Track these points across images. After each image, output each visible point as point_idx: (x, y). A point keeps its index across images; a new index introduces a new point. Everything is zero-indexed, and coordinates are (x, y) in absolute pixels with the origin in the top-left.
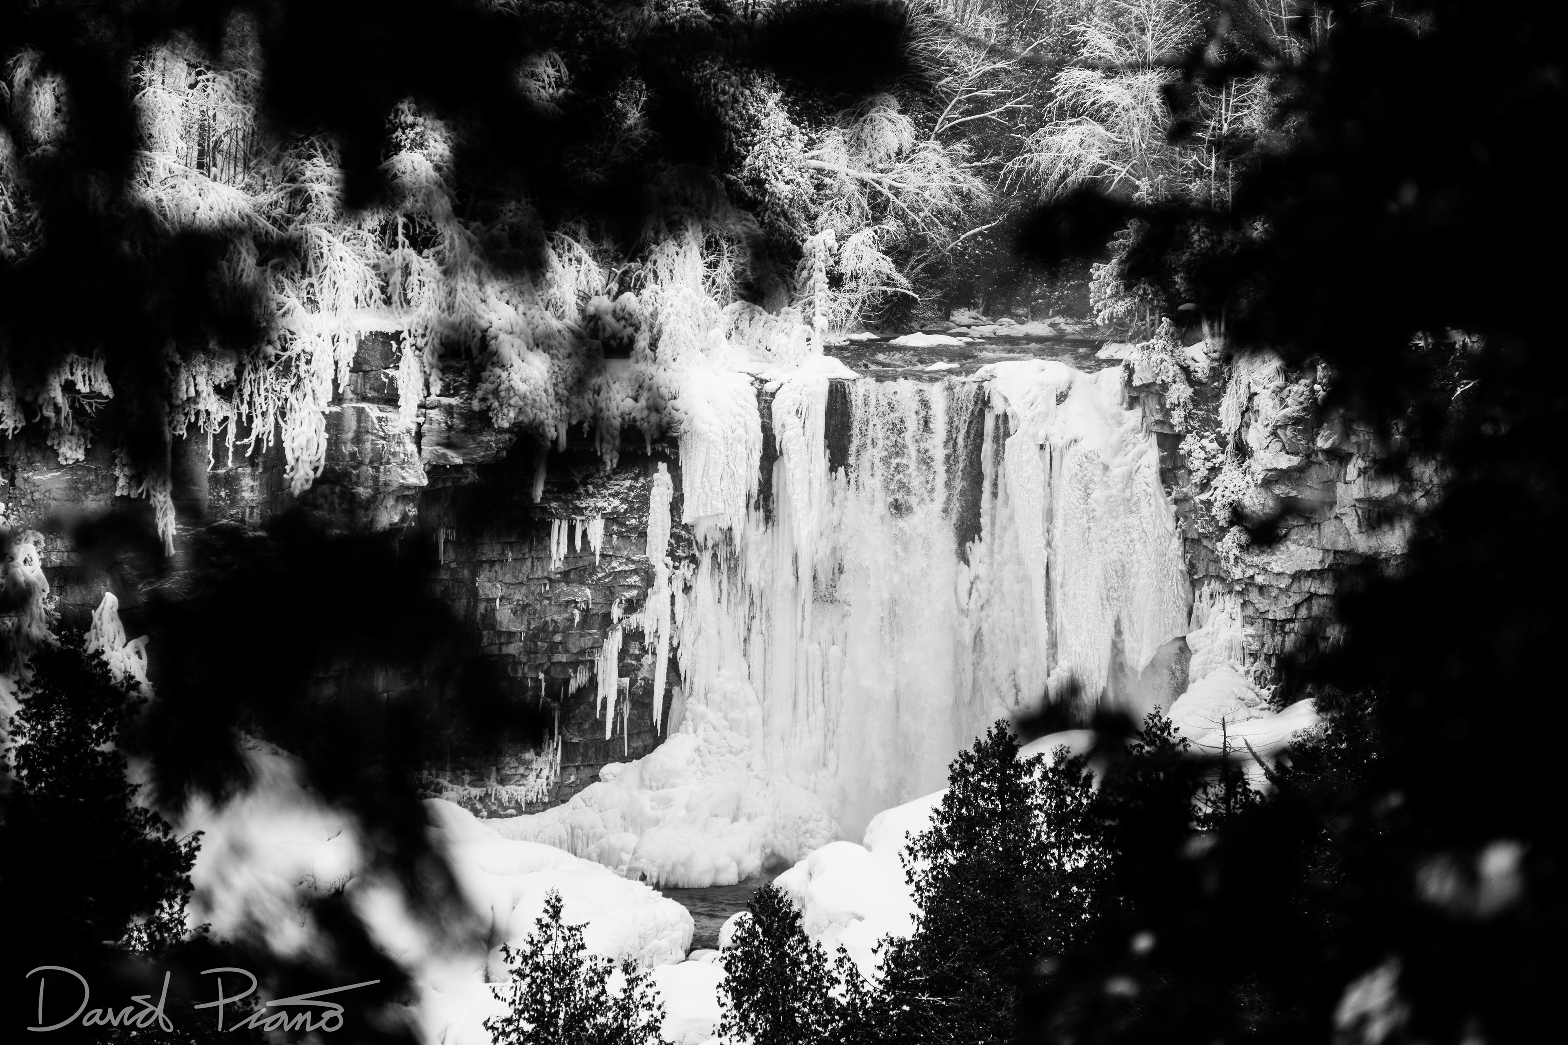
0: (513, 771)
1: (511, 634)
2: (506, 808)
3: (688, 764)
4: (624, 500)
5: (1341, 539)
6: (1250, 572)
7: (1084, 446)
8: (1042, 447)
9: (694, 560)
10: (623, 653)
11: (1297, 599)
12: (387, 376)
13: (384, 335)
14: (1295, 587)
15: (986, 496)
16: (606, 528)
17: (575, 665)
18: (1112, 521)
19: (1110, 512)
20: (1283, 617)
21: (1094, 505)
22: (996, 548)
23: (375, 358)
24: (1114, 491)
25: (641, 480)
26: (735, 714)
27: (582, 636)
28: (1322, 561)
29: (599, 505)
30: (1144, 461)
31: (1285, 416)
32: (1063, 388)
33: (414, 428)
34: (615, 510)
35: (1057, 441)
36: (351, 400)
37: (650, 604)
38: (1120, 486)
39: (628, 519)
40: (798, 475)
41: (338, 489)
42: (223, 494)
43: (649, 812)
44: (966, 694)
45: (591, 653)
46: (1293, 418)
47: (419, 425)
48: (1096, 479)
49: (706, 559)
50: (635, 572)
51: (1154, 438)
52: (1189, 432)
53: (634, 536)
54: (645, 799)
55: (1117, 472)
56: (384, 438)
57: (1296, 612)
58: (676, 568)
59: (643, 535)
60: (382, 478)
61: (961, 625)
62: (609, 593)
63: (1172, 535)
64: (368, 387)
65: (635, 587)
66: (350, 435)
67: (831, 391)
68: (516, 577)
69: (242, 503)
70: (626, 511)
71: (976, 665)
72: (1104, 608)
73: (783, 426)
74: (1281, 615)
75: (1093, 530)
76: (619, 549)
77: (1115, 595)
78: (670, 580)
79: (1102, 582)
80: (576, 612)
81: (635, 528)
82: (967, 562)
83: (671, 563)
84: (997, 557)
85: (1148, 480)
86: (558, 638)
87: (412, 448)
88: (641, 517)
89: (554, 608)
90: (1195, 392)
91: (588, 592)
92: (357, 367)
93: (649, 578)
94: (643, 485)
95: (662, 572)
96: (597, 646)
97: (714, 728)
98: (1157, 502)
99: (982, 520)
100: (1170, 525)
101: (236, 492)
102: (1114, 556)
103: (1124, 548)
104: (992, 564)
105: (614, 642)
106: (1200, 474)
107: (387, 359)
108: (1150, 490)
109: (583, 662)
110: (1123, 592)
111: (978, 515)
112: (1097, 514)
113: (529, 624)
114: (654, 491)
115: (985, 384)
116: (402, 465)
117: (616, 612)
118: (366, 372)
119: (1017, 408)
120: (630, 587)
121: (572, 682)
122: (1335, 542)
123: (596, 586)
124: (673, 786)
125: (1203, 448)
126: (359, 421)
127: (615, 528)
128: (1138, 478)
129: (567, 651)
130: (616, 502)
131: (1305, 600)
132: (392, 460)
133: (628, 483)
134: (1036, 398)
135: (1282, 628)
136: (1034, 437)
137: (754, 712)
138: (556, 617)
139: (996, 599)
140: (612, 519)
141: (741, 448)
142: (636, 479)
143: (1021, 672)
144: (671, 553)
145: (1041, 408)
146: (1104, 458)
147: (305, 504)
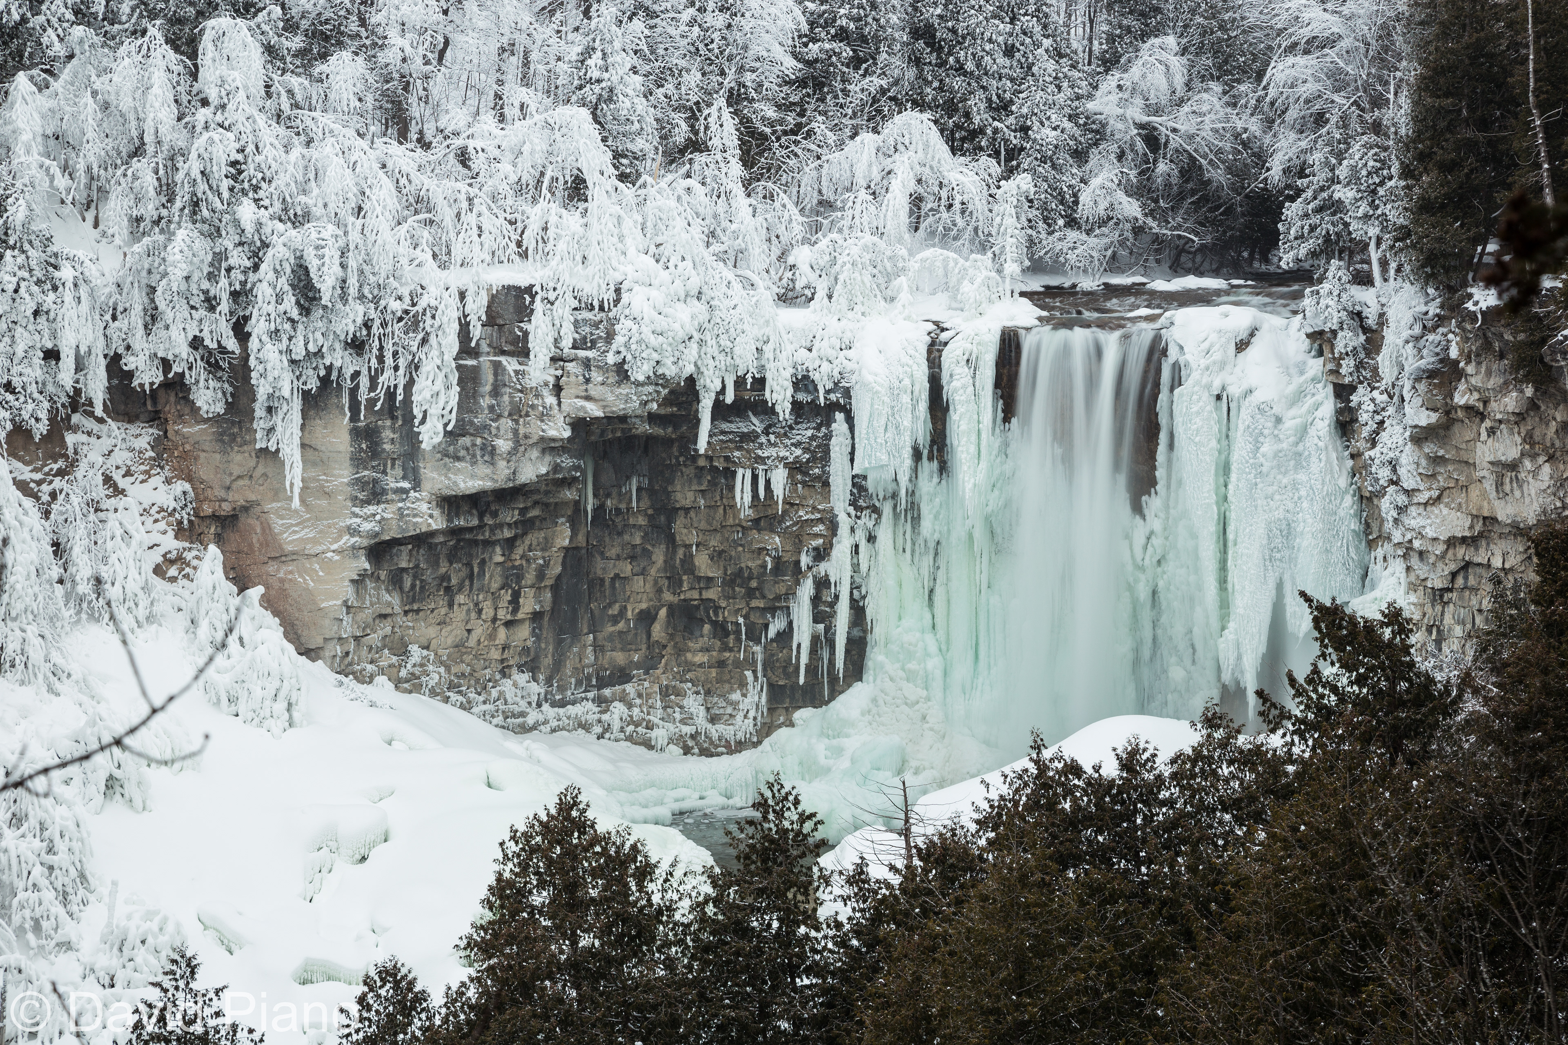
0: (722, 711)
1: (709, 580)
2: (717, 746)
3: (863, 714)
4: (806, 450)
5: (1485, 504)
6: (1408, 536)
7: (1258, 397)
8: (1219, 397)
9: (876, 510)
10: (816, 600)
11: (1453, 567)
12: (521, 329)
13: (517, 288)
14: (1450, 552)
15: (1162, 448)
16: (791, 476)
17: (773, 610)
18: (1279, 477)
19: (1279, 467)
20: (1440, 586)
21: (1262, 460)
22: (1171, 504)
23: (508, 314)
24: (1285, 445)
25: (823, 429)
26: (912, 666)
27: (776, 582)
28: (1471, 527)
29: (781, 454)
30: (1319, 414)
31: (1419, 369)
32: (1244, 335)
33: (552, 380)
34: (797, 460)
35: (1234, 390)
36: (488, 353)
37: (835, 553)
38: (1292, 439)
39: (811, 468)
40: (963, 426)
41: (479, 441)
42: (364, 446)
43: (822, 761)
44: (1146, 653)
45: (787, 600)
46: (1428, 371)
47: (558, 378)
48: (1266, 432)
49: (887, 509)
50: (820, 520)
51: (1330, 388)
52: (1361, 383)
53: (818, 485)
54: (821, 748)
55: (1290, 424)
56: (521, 391)
57: (1453, 581)
58: (859, 518)
59: (826, 484)
60: (522, 431)
61: (1136, 581)
62: (797, 541)
63: (1346, 492)
64: (503, 340)
65: (821, 536)
66: (488, 388)
67: (1003, 340)
68: (711, 524)
69: (384, 455)
70: (808, 461)
71: (1155, 624)
72: (1266, 569)
73: (951, 376)
74: (1439, 584)
75: (1260, 486)
76: (805, 498)
77: (1278, 556)
78: (853, 530)
79: (1265, 542)
80: (768, 558)
81: (818, 478)
82: (1144, 517)
83: (853, 513)
84: (1172, 511)
85: (1321, 434)
86: (754, 584)
87: (551, 400)
88: (824, 466)
89: (748, 555)
90: (1367, 340)
91: (777, 539)
92: (491, 319)
93: (833, 527)
94: (826, 435)
95: (844, 522)
96: (791, 593)
97: (891, 679)
98: (1328, 458)
99: (1157, 473)
100: (1343, 481)
101: (377, 444)
102: (1280, 514)
103: (1290, 506)
104: (1167, 519)
105: (806, 589)
106: (1368, 428)
107: (520, 312)
108: (1321, 444)
109: (781, 608)
110: (1287, 553)
111: (1154, 468)
112: (1265, 469)
113: (726, 570)
114: (833, 441)
115: (1163, 331)
116: (542, 417)
117: (805, 560)
118: (501, 326)
119: (1192, 357)
120: (817, 536)
121: (771, 627)
122: (1480, 508)
123: (784, 534)
124: (847, 736)
125: (1373, 400)
126: (496, 374)
127: (799, 477)
128: (1312, 432)
129: (764, 597)
130: (798, 452)
131: (1462, 568)
132: (531, 413)
133: (809, 433)
134: (1212, 346)
135: (1441, 597)
136: (1208, 387)
137: (934, 664)
138: (750, 564)
139: (1171, 556)
140: (795, 468)
141: (906, 399)
142: (818, 428)
143: (1196, 630)
144: (853, 503)
145: (1217, 356)
146: (1277, 410)
147: (447, 455)
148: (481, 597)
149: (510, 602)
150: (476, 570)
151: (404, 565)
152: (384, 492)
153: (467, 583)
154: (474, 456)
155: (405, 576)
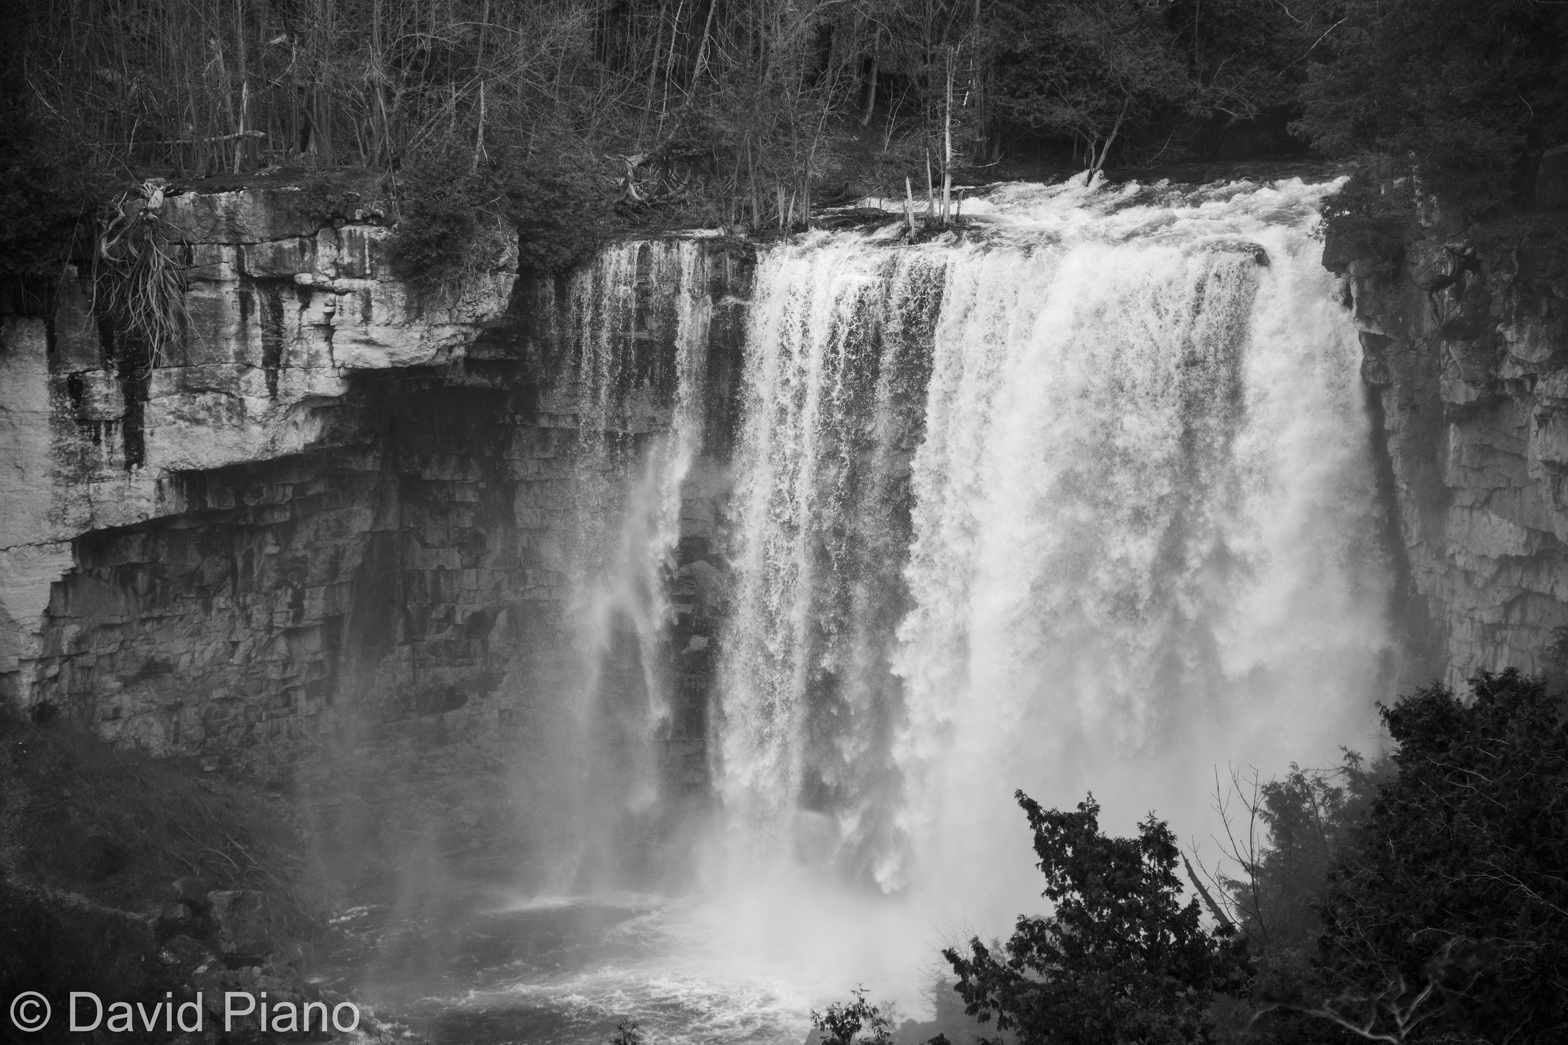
5: (1542, 516)
11: (1506, 595)
12: (276, 250)
14: (1503, 576)
20: (1491, 620)
23: (257, 229)
28: (1527, 544)
36: (233, 282)
41: (224, 399)
42: (68, 404)
57: (1507, 615)
60: (281, 386)
64: (252, 264)
66: (233, 329)
69: (96, 417)
87: (319, 345)
92: (235, 236)
101: (86, 402)
116: (307, 368)
118: (248, 245)
126: (244, 310)
131: (1519, 598)
132: (293, 361)
147: (182, 418)
148: (249, 599)
149: (290, 605)
150: (240, 564)
151: (135, 560)
152: (97, 465)
153: (229, 580)
154: (218, 418)
155: (140, 575)
